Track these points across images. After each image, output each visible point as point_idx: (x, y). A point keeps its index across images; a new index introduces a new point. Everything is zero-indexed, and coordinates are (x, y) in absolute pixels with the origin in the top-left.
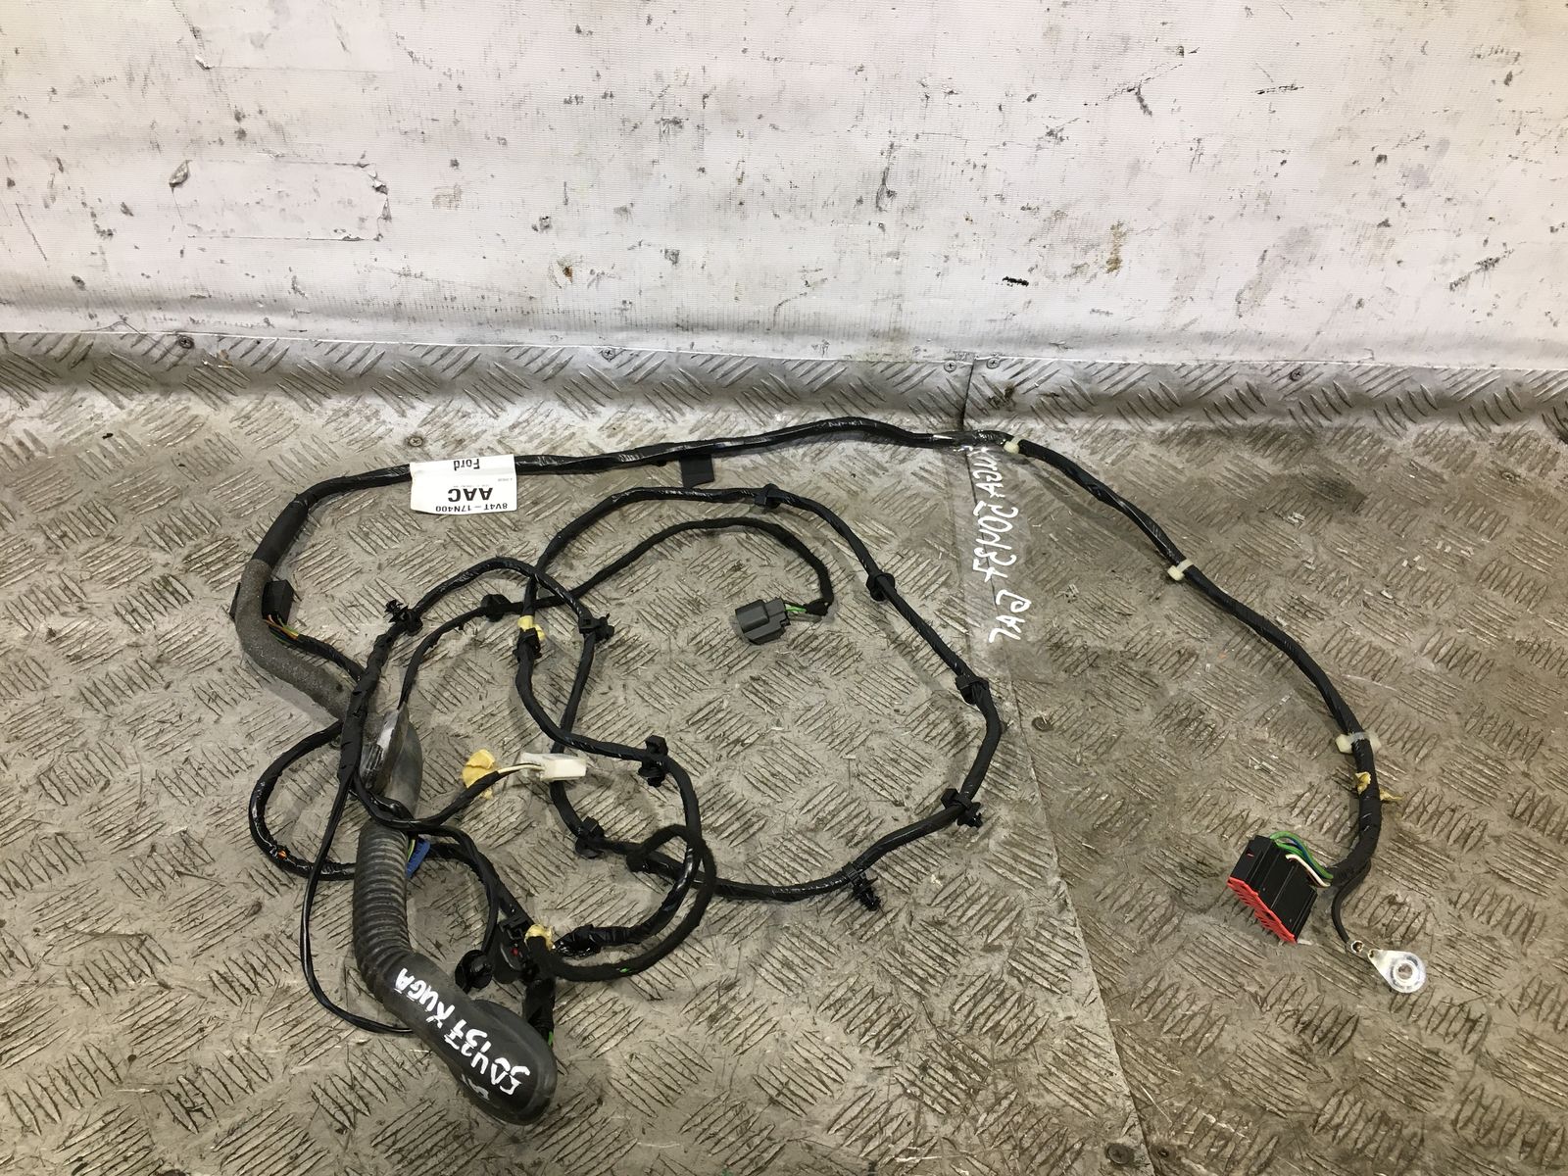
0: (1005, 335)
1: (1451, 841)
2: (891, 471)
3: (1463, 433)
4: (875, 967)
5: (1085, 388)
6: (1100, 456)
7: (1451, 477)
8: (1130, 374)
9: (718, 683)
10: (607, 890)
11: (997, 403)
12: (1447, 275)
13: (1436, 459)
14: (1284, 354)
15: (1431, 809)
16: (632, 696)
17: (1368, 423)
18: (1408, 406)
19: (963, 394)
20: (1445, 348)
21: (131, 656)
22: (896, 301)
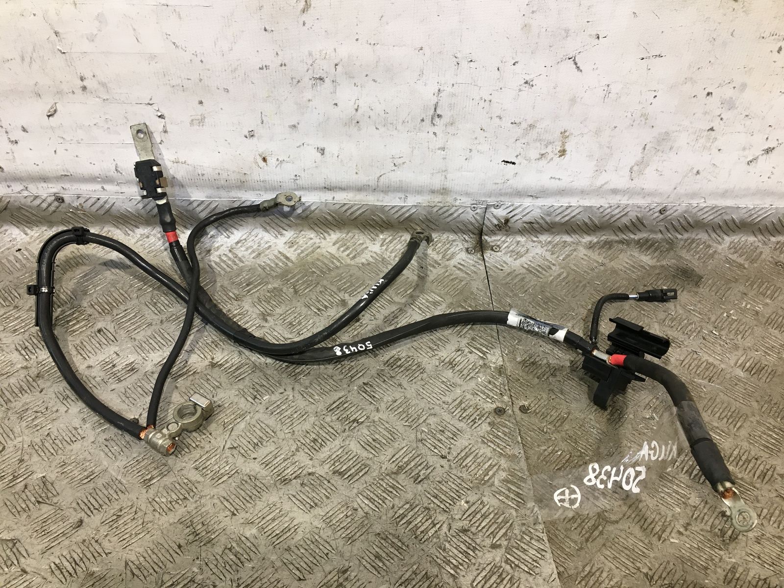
0: (503, 191)
1: (756, 477)
2: (442, 265)
3: (755, 242)
4: (429, 559)
5: (548, 219)
6: (556, 256)
7: (749, 266)
8: (573, 211)
9: (345, 386)
10: (278, 511)
11: (500, 227)
12: (746, 157)
13: (741, 256)
14: (657, 200)
15: (744, 458)
16: (297, 395)
17: (703, 236)
18: (725, 227)
19: (482, 223)
20: (745, 196)
21: (23, 373)
22: (443, 173)
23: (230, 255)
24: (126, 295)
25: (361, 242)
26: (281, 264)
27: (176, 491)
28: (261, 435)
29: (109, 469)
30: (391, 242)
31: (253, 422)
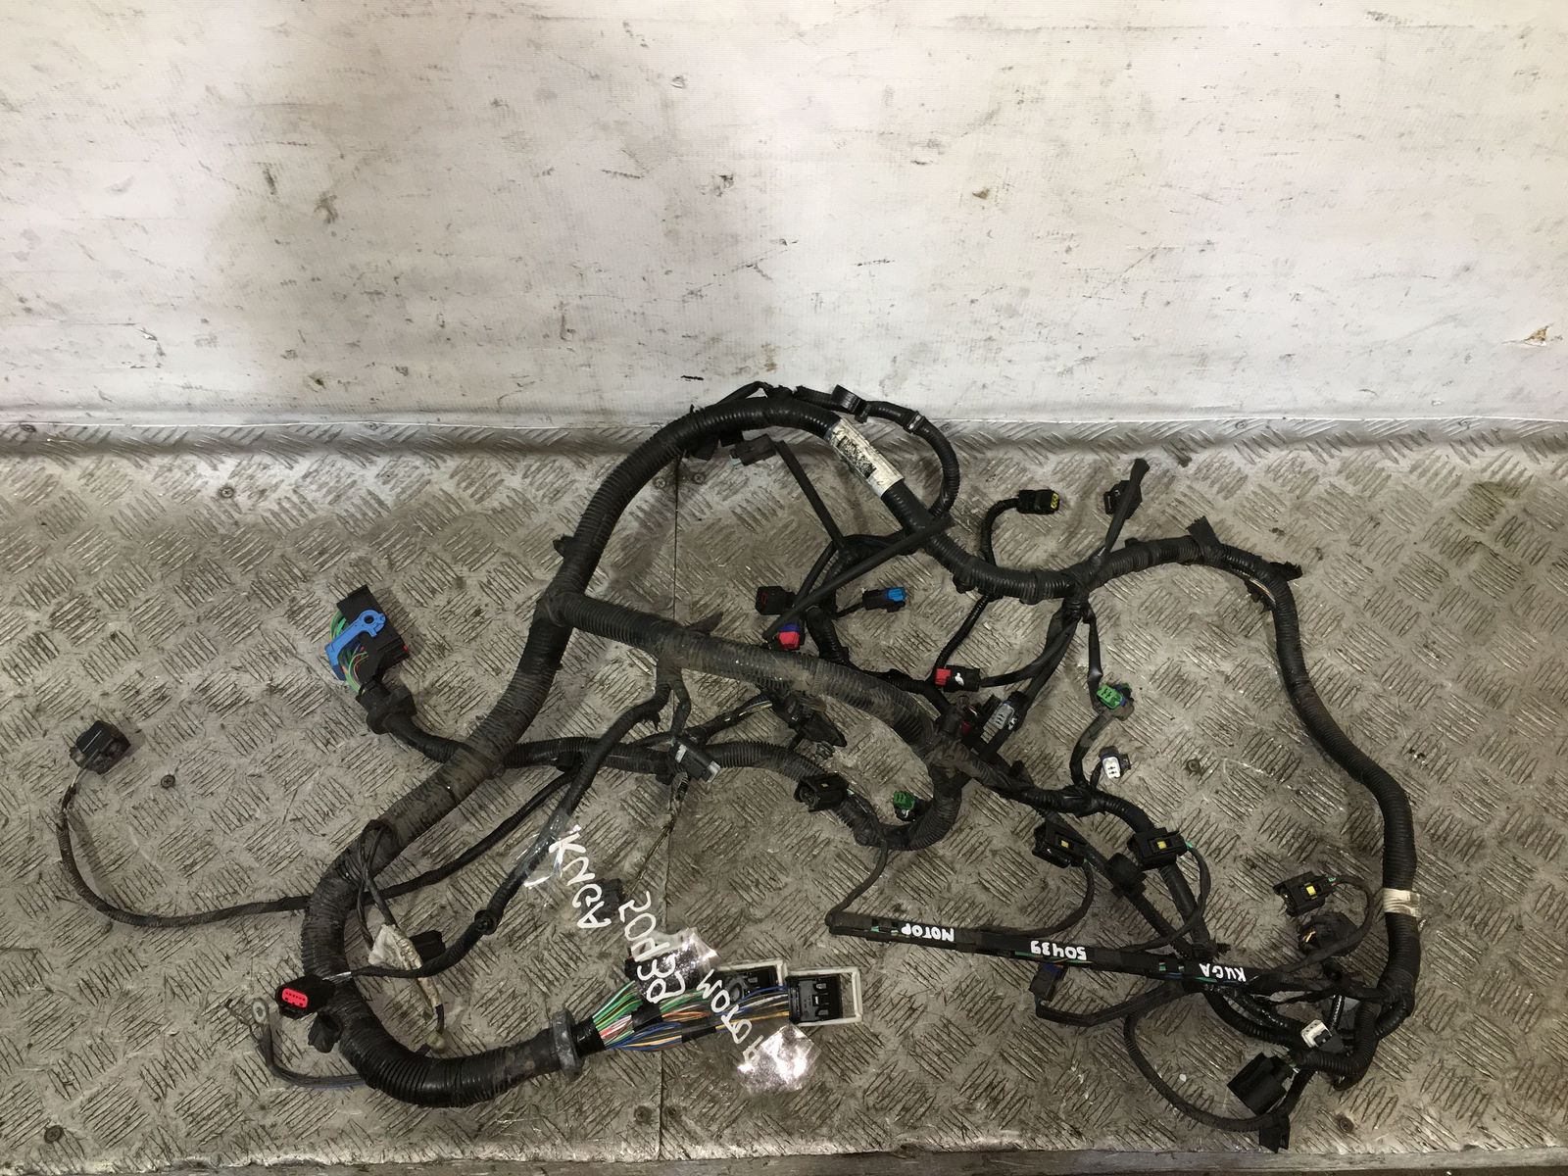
23: (295, 498)
24: (146, 575)
25: (492, 471)
26: (370, 514)
27: (225, 883)
28: (334, 801)
29: (141, 851)
30: (539, 470)
31: (324, 781)
